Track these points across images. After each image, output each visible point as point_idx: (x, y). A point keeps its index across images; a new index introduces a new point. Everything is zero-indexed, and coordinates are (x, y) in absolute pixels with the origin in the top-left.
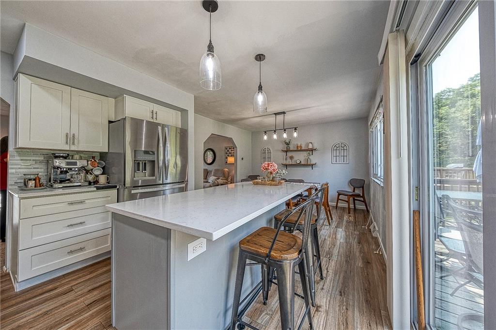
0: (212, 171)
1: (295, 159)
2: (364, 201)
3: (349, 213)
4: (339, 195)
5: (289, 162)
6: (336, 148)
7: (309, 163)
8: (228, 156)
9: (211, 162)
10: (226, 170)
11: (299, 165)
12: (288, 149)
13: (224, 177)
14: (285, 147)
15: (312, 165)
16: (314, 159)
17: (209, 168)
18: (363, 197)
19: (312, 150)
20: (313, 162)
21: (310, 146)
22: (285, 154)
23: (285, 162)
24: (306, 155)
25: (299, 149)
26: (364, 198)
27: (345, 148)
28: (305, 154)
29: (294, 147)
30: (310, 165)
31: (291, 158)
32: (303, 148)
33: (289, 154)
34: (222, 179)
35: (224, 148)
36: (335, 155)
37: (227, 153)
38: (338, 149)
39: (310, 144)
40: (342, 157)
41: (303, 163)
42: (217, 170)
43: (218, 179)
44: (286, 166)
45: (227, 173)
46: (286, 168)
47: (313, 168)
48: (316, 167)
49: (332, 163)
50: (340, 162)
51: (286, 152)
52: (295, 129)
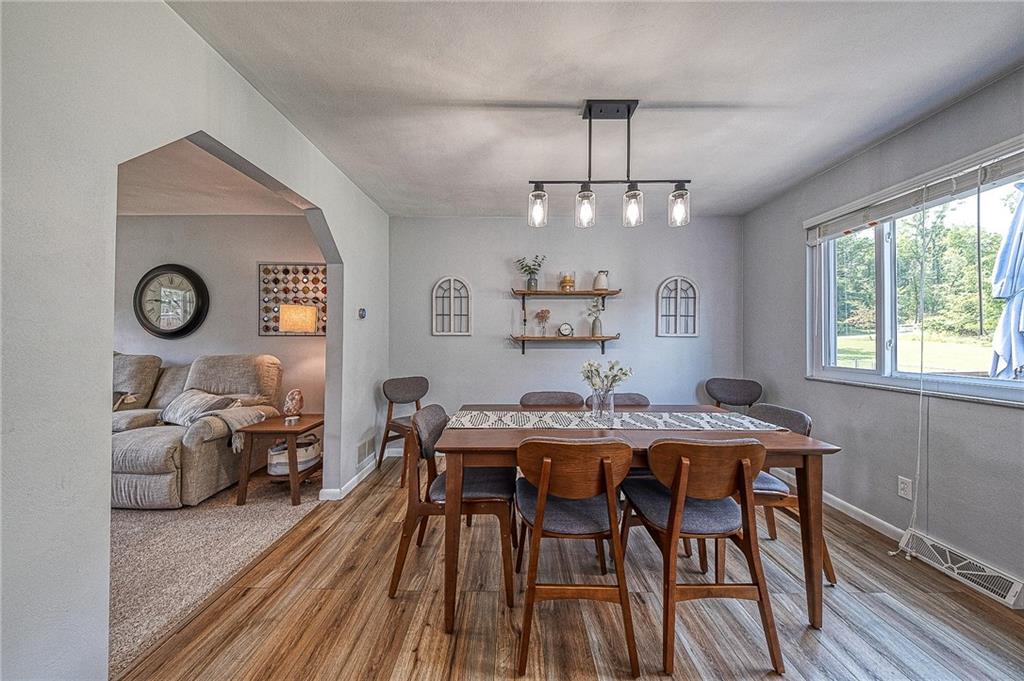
0: (186, 367)
1: (555, 320)
5: (534, 330)
6: (668, 292)
7: (593, 335)
8: (277, 300)
9: (178, 324)
10: (269, 359)
11: (561, 340)
12: (531, 289)
13: (260, 392)
14: (520, 282)
15: (603, 342)
16: (609, 323)
17: (170, 352)
19: (604, 295)
20: (606, 332)
21: (602, 283)
22: (519, 302)
24: (584, 309)
25: (568, 289)
27: (690, 293)
28: (583, 305)
29: (551, 283)
31: (542, 317)
32: (580, 288)
34: (245, 404)
35: (256, 267)
36: (665, 313)
37: (267, 291)
38: (674, 294)
39: (602, 276)
40: (684, 320)
41: (578, 334)
42: (215, 364)
43: (225, 404)
44: (522, 343)
45: (274, 372)
46: (520, 351)
47: (606, 350)
48: (613, 348)
49: (657, 336)
50: (678, 334)
51: (523, 298)
52: (680, 185)
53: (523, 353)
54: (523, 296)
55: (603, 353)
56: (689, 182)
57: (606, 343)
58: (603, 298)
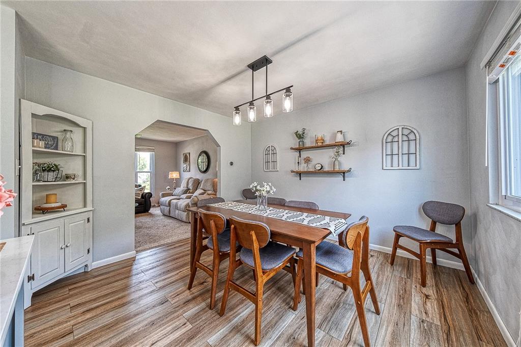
1: (314, 162)
2: (462, 256)
3: (424, 284)
4: (398, 236)
5: (303, 167)
6: (391, 138)
7: (337, 169)
9: (205, 169)
10: (217, 180)
11: (320, 172)
12: (301, 146)
13: (214, 191)
14: (295, 143)
15: (344, 173)
16: (346, 161)
17: (203, 177)
18: (459, 244)
19: (343, 145)
20: (345, 167)
21: (340, 138)
22: (297, 154)
23: (296, 169)
24: (332, 154)
25: (320, 144)
26: (462, 250)
27: (412, 137)
28: (331, 152)
29: (312, 142)
30: (338, 173)
31: (308, 160)
32: (327, 142)
33: (305, 154)
34: (209, 194)
36: (389, 152)
38: (396, 139)
39: (339, 134)
40: (406, 157)
41: (326, 169)
42: (206, 181)
44: (299, 174)
46: (299, 178)
47: (346, 179)
48: (351, 177)
49: (383, 169)
50: (400, 167)
51: (300, 152)
52: (288, 90)
53: (300, 179)
54: (299, 150)
55: (344, 180)
56: (292, 86)
57: (346, 174)
58: (344, 147)
